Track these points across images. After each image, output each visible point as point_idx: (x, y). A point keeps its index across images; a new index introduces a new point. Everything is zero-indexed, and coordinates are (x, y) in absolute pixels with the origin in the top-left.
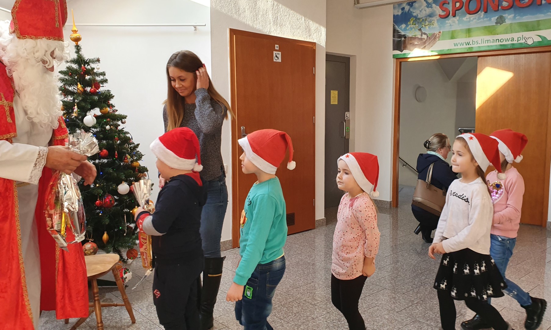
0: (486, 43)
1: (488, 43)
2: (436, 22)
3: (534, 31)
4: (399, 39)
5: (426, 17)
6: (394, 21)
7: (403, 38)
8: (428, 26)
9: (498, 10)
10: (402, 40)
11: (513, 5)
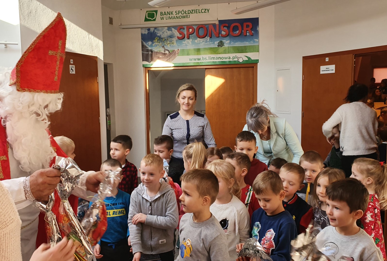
0: (212, 60)
1: (213, 59)
2: (175, 42)
3: (243, 53)
4: (147, 53)
5: (167, 37)
6: (142, 39)
7: (150, 52)
8: (170, 44)
9: (219, 37)
10: (150, 53)
11: (229, 34)
